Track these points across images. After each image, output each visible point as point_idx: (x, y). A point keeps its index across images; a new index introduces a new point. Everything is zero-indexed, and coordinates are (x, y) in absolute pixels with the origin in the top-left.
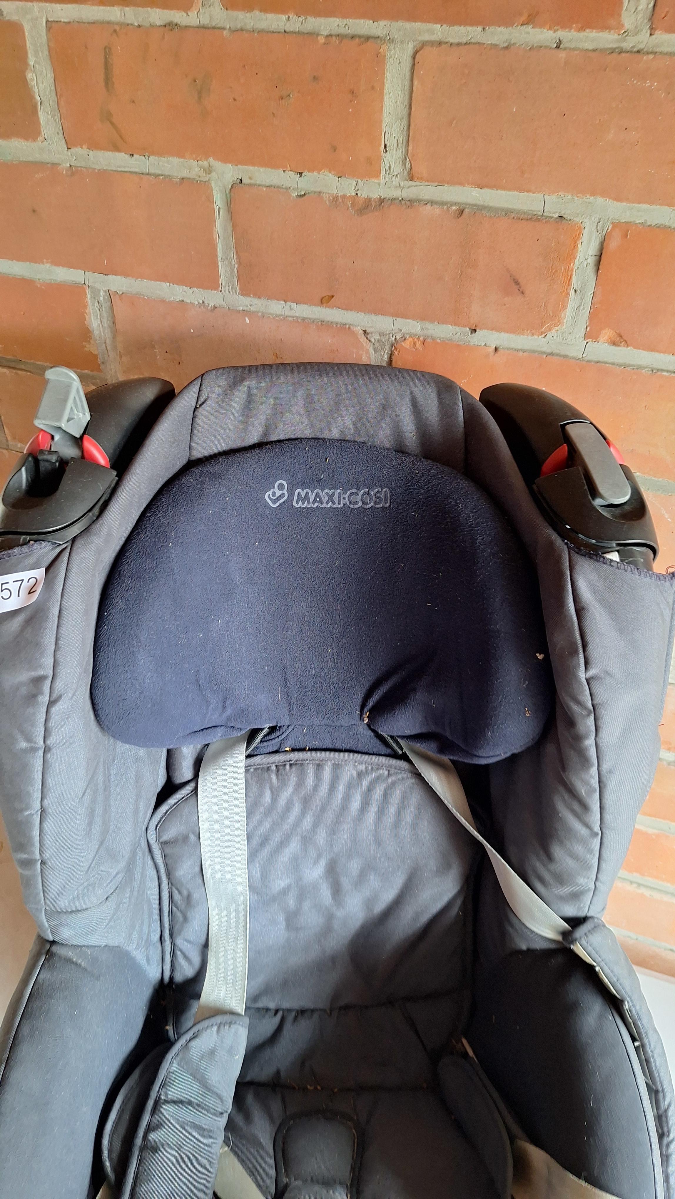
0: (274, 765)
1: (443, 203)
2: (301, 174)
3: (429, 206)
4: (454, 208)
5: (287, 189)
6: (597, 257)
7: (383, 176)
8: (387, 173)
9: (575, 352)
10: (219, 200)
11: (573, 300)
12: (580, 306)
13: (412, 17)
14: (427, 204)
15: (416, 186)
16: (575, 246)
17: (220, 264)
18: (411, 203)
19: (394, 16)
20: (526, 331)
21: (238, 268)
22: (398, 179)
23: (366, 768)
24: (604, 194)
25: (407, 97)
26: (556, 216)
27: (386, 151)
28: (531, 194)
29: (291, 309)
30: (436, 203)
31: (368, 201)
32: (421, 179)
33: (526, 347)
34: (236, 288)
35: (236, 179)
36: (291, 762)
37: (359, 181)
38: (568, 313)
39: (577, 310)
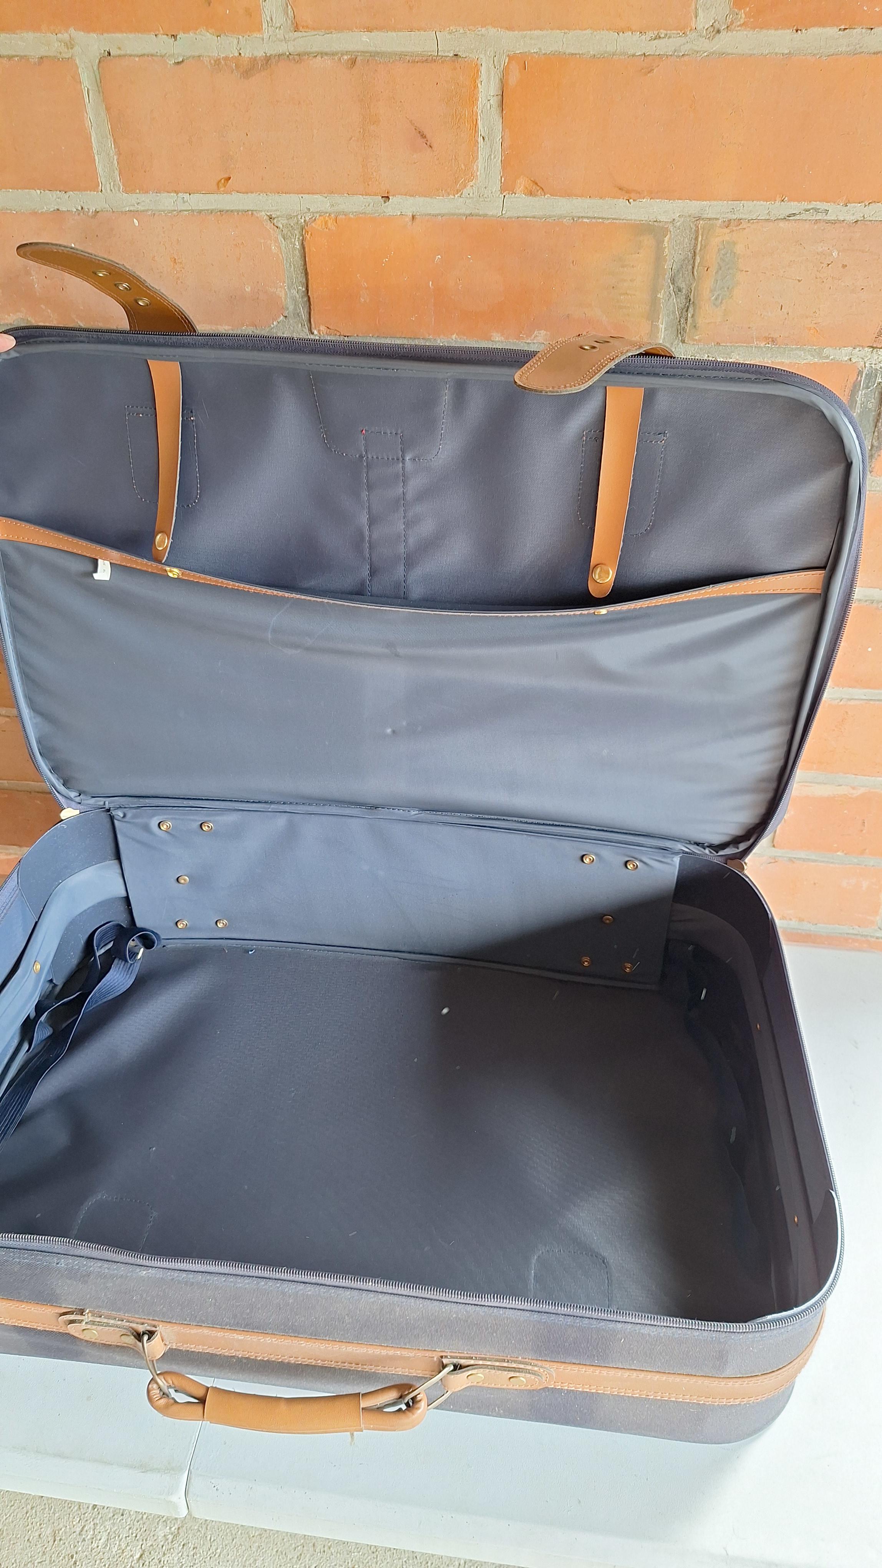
1: (333, 54)
2: (174, 37)
3: (319, 57)
4: (346, 57)
5: (162, 56)
6: (500, 97)
7: (265, 29)
8: (270, 25)
9: (493, 209)
10: (87, 80)
11: (482, 149)
12: (490, 155)
14: (316, 56)
15: (303, 37)
16: (476, 87)
17: (96, 158)
18: (299, 57)
20: (440, 191)
21: (118, 159)
22: (281, 32)
24: (495, 23)
26: (451, 55)
28: (422, 33)
29: (184, 202)
30: (326, 54)
31: (253, 60)
32: (307, 28)
33: (444, 211)
34: (119, 184)
35: (103, 52)
37: (240, 37)
38: (480, 163)
39: (489, 160)
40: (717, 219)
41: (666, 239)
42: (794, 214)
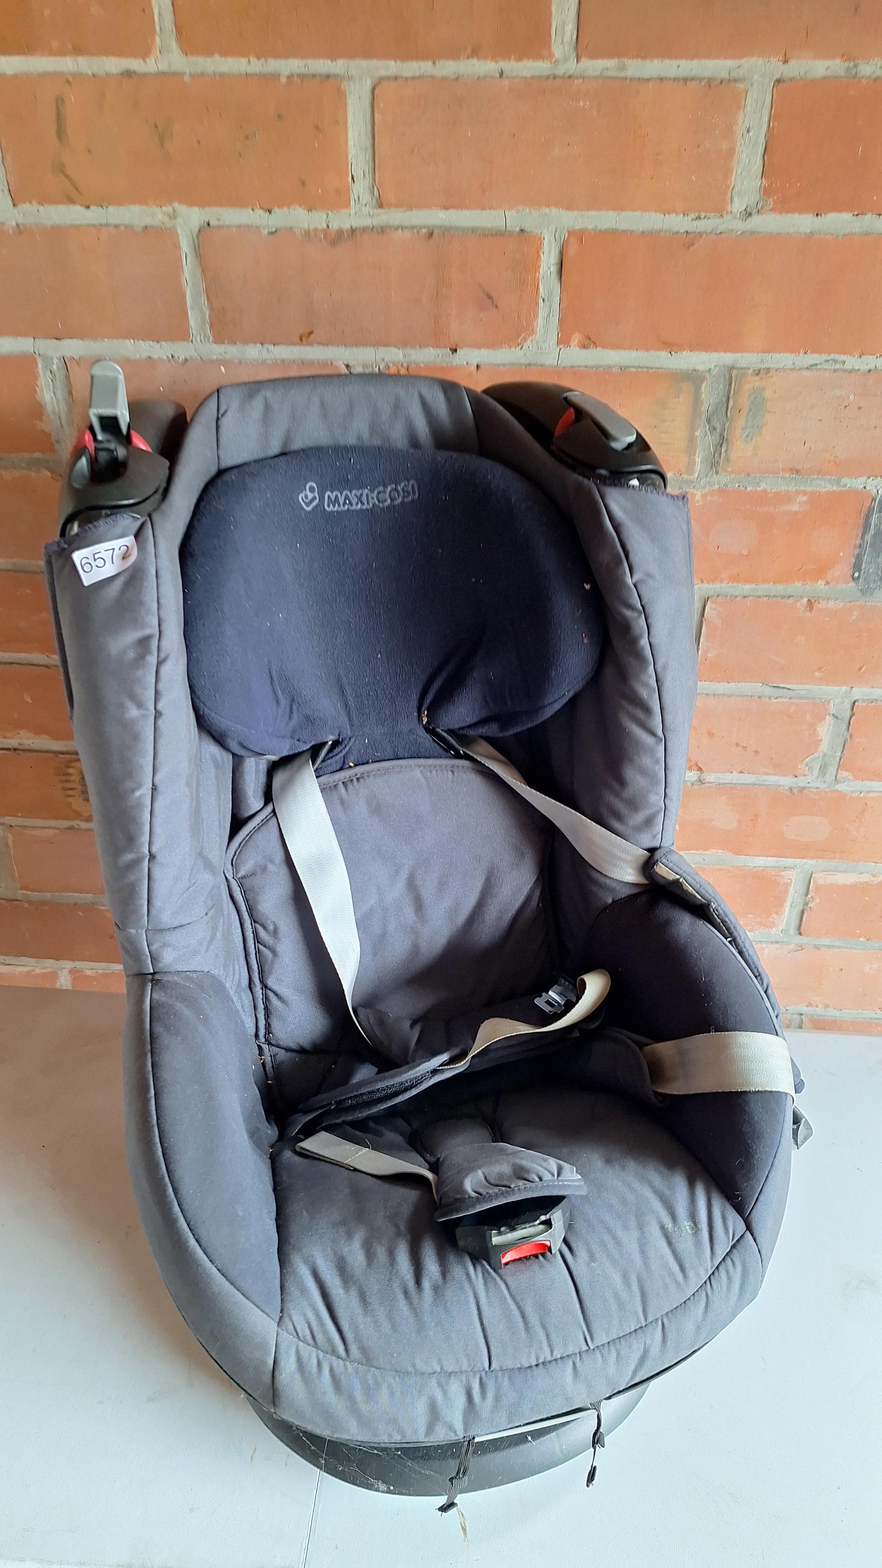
0: (340, 783)
1: (413, 227)
2: (270, 211)
3: (400, 230)
4: (424, 231)
5: (257, 227)
6: (559, 265)
7: (352, 206)
8: (356, 203)
9: (549, 360)
10: (185, 246)
11: (542, 310)
12: (549, 314)
13: (369, 54)
14: (397, 229)
15: (386, 213)
16: (538, 256)
17: (189, 312)
18: (383, 230)
19: (351, 55)
20: (503, 344)
21: (209, 314)
22: (367, 208)
23: (430, 771)
24: (557, 205)
25: (369, 128)
26: (518, 229)
27: (354, 181)
28: (493, 211)
29: (268, 352)
30: (406, 228)
31: (340, 233)
32: (390, 206)
33: (506, 361)
34: (209, 336)
35: (202, 222)
36: (357, 777)
37: (330, 212)
38: (540, 321)
39: (548, 317)
40: (749, 368)
41: (703, 386)
42: (816, 364)
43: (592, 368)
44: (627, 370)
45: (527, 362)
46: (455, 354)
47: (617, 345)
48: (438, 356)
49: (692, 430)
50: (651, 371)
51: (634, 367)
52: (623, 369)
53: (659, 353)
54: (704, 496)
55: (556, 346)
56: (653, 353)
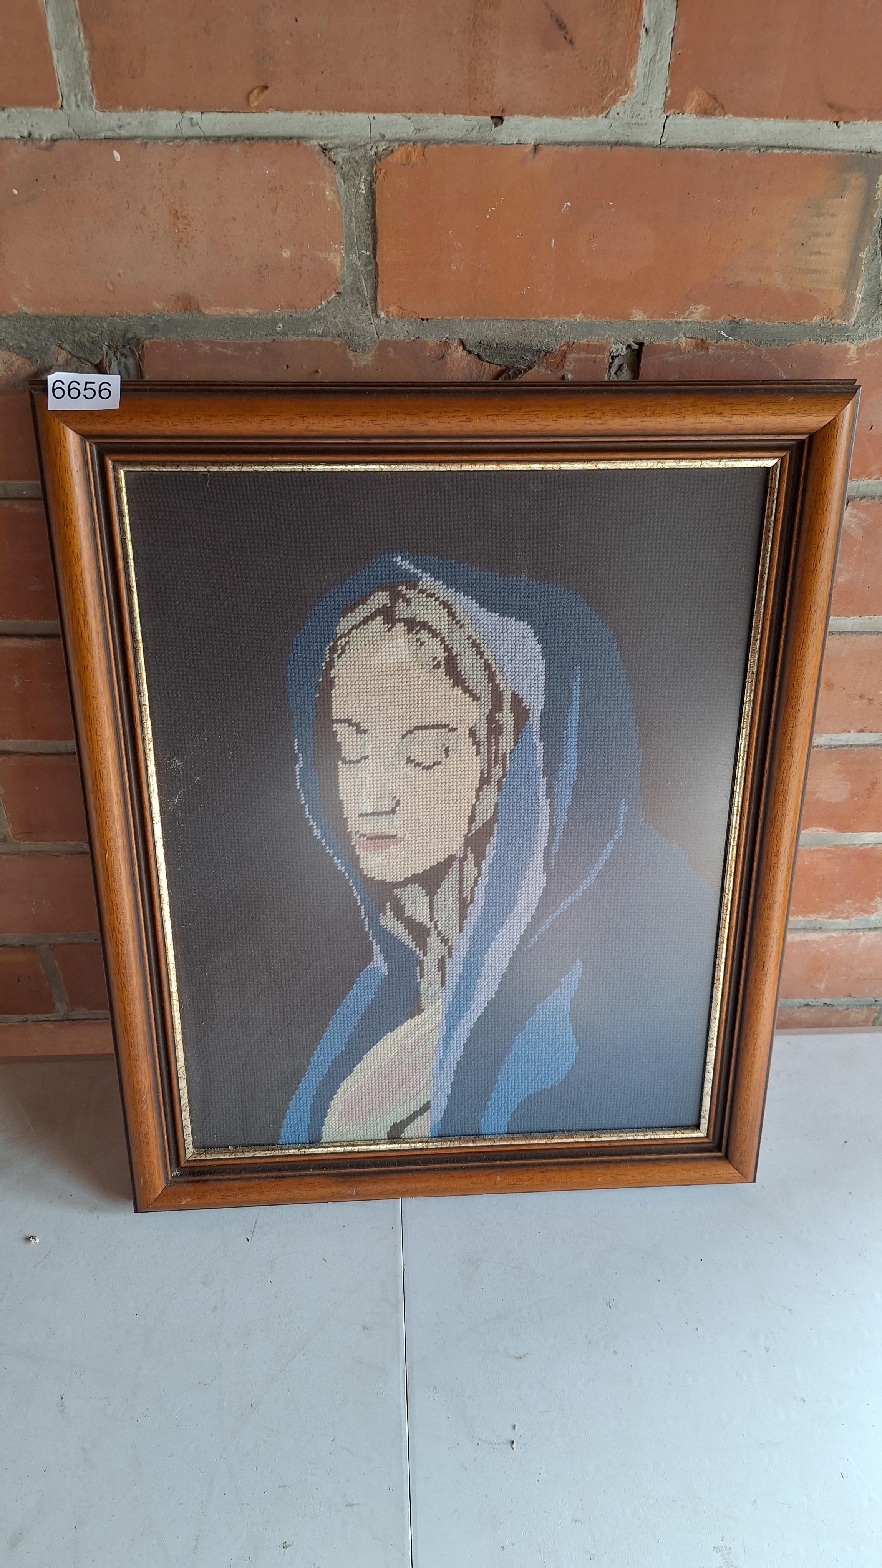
43: (715, 148)
44: (770, 151)
45: (613, 139)
46: (498, 128)
47: (756, 112)
48: (473, 129)
49: (857, 249)
50: (805, 153)
51: (780, 147)
52: (764, 149)
53: (820, 123)
54: (861, 351)
55: (661, 111)
56: (812, 124)
